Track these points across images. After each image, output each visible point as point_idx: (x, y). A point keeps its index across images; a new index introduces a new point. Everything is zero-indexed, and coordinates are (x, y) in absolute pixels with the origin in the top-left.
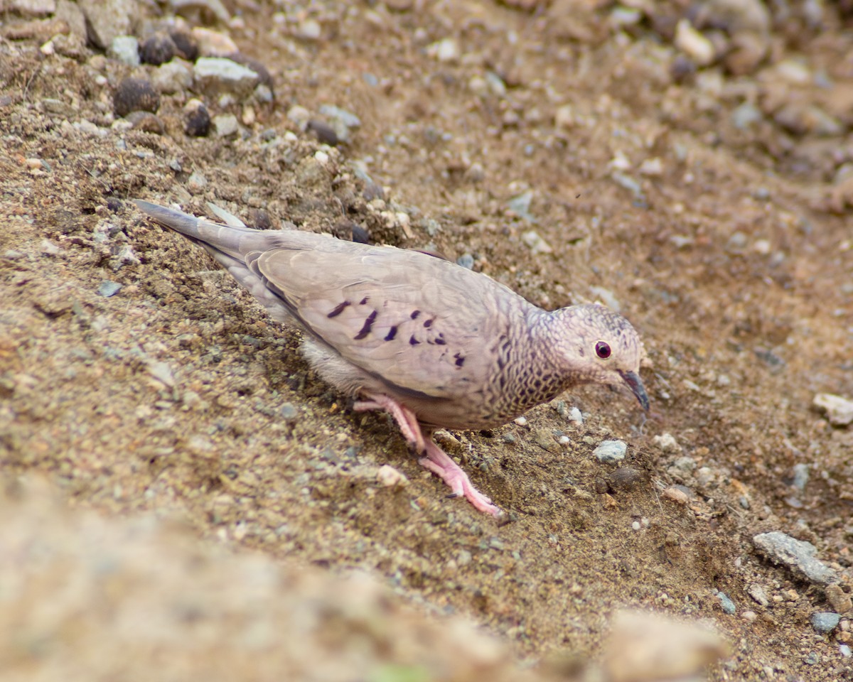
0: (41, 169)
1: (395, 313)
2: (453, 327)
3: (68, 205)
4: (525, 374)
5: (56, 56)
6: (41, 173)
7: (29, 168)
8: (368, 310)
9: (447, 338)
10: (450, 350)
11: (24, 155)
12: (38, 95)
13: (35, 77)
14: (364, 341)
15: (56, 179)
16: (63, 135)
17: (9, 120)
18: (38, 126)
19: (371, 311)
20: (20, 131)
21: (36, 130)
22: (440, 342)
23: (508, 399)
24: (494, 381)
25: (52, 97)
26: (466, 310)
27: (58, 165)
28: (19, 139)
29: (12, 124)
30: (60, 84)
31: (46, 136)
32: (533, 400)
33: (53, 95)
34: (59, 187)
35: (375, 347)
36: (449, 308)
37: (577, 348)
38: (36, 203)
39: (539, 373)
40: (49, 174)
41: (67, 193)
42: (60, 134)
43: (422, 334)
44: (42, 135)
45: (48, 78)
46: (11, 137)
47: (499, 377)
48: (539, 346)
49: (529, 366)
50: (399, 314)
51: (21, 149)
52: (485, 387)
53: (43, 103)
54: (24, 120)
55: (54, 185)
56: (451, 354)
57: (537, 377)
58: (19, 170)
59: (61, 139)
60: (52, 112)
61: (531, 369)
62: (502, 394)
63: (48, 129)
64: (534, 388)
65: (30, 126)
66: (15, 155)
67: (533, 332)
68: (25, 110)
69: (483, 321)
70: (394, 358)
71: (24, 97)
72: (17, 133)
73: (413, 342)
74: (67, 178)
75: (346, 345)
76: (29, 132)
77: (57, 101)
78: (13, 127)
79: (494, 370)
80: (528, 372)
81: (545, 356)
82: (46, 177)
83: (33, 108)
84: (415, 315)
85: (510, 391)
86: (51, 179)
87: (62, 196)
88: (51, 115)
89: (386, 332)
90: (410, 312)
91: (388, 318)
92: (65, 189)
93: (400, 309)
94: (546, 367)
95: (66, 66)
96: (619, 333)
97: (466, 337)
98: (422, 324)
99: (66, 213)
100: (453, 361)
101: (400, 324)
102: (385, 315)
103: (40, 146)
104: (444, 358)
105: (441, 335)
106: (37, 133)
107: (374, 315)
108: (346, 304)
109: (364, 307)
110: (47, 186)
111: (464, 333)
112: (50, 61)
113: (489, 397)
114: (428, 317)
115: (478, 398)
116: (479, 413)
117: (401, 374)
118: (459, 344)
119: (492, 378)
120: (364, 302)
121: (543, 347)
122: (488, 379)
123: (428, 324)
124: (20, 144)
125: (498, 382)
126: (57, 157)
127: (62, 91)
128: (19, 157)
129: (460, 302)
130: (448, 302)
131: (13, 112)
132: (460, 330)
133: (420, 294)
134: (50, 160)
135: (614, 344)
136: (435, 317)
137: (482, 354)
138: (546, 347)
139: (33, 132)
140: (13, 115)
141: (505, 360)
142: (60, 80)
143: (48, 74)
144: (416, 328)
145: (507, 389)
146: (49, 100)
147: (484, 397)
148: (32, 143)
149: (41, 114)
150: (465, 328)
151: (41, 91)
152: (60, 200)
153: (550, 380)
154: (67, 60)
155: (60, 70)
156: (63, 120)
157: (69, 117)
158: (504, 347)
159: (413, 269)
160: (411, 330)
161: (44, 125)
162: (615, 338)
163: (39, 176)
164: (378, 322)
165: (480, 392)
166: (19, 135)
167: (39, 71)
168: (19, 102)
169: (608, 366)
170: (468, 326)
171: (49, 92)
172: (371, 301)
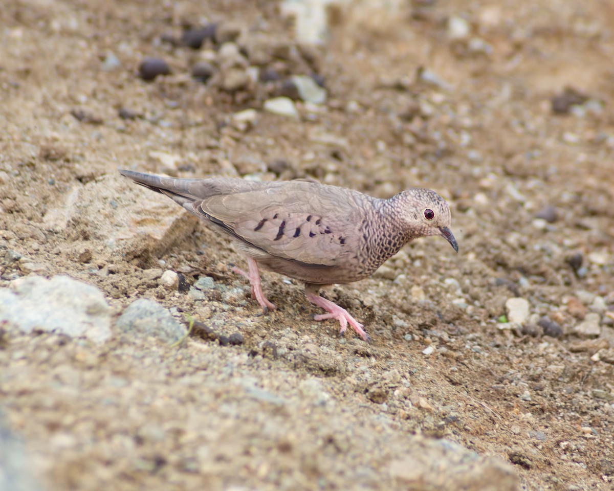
0: (591, 434)
1: (297, 220)
2: (334, 221)
3: (609, 457)
4: (381, 239)
5: (601, 362)
6: (591, 436)
7: (584, 433)
8: (279, 221)
9: (332, 228)
10: (335, 236)
11: (580, 425)
12: (590, 387)
13: (588, 375)
14: (280, 241)
15: (601, 440)
16: (605, 412)
17: (571, 403)
18: (590, 406)
19: (281, 222)
20: (578, 409)
21: (588, 409)
22: (328, 232)
23: (373, 258)
24: (363, 249)
25: (599, 389)
26: (339, 209)
27: (602, 432)
28: (578, 415)
29: (573, 405)
30: (604, 380)
31: (594, 413)
32: (388, 254)
33: (599, 387)
34: (602, 445)
35: (288, 243)
36: (329, 210)
37: (412, 215)
38: (588, 455)
39: (390, 236)
40: (596, 437)
41: (608, 449)
42: (603, 412)
43: (316, 229)
44: (592, 412)
45: (596, 376)
46: (573, 414)
47: (366, 246)
48: (387, 219)
49: (382, 233)
50: (299, 219)
51: (579, 421)
52: (359, 254)
53: (593, 392)
54: (581, 403)
55: (599, 444)
56: (336, 238)
57: (388, 238)
58: (577, 434)
59: (604, 415)
60: (598, 397)
61: (384, 235)
62: (368, 256)
63: (596, 408)
64: (388, 246)
65: (585, 407)
66: (575, 424)
67: (381, 211)
68: (582, 396)
69: (351, 214)
70: (302, 247)
71: (580, 388)
72: (576, 411)
73: (312, 235)
74: (607, 440)
75: (270, 246)
76: (584, 410)
77: (602, 391)
78: (573, 407)
79: (362, 242)
80: (383, 237)
81: (392, 224)
82: (594, 439)
83: (586, 395)
84: (309, 219)
85: (373, 254)
86: (598, 440)
87: (605, 451)
88: (598, 399)
89: (294, 232)
90: (305, 217)
91: (293, 223)
92: (607, 447)
93: (299, 217)
94: (394, 231)
95: (607, 369)
96: (438, 203)
97: (343, 226)
98: (315, 223)
99: (607, 462)
100: (339, 241)
101: (301, 225)
102: (290, 222)
103: (590, 419)
104: (332, 241)
105: (327, 228)
106: (589, 411)
107: (284, 224)
108: (265, 220)
109: (277, 220)
110: (595, 445)
111: (342, 224)
112: (597, 365)
113: (361, 259)
114: (317, 218)
115: (355, 261)
116: (356, 271)
117: (308, 256)
118: (340, 231)
119: (361, 248)
120: (275, 217)
121: (390, 218)
122: (359, 248)
123: (318, 222)
124: (578, 418)
125: (365, 250)
126: (601, 426)
127: (605, 385)
128: (577, 426)
129: (334, 205)
130: (327, 207)
131: (574, 397)
132: (338, 223)
133: (309, 206)
134: (597, 428)
135: (436, 210)
136: (321, 218)
137: (354, 234)
138: (392, 218)
139: (586, 410)
140: (574, 399)
141: (367, 235)
142: (603, 378)
143: (596, 374)
144: (312, 226)
145: (371, 253)
146: (596, 390)
147: (358, 260)
148: (586, 417)
149: (591, 399)
150: (341, 221)
151: (591, 385)
152: (604, 453)
153: (396, 238)
154: (608, 365)
155: (604, 371)
156: (605, 403)
157: (609, 401)
158: (366, 228)
159: (301, 191)
160: (309, 228)
161: (593, 406)
162: (436, 206)
163: (590, 438)
164: (287, 227)
165: (356, 257)
166: (578, 412)
167: (590, 372)
168: (577, 391)
169: (432, 224)
170: (342, 219)
171: (596, 385)
172: (280, 215)
